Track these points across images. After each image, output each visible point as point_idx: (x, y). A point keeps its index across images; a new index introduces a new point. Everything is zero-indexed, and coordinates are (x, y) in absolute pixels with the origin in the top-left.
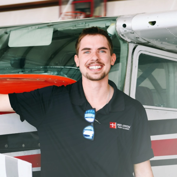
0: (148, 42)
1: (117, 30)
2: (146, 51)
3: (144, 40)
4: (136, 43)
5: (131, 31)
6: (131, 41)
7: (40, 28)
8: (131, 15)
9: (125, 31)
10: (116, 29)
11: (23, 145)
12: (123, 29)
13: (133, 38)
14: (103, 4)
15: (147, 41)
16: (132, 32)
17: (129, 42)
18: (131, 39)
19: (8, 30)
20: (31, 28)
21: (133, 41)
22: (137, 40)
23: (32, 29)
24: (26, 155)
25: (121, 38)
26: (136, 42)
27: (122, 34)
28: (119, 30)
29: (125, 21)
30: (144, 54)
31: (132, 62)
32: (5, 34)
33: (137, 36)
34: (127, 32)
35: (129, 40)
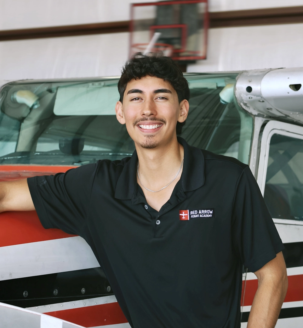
0: (286, 115)
1: (236, 96)
2: (282, 130)
3: (280, 112)
4: (267, 117)
5: (259, 98)
6: (258, 114)
7: (108, 86)
8: (261, 72)
9: (249, 98)
10: (235, 94)
11: (83, 290)
12: (247, 95)
13: (262, 109)
14: (202, 31)
15: (284, 114)
16: (261, 101)
17: (255, 116)
18: (259, 111)
19: (54, 86)
20: (93, 84)
21: (262, 113)
22: (269, 112)
23: (94, 87)
24: (87, 306)
25: (243, 109)
26: (266, 114)
27: (245, 102)
28: (241, 96)
29: (250, 81)
30: (280, 135)
31: (259, 148)
32: (47, 92)
33: (269, 106)
34: (252, 99)
35: (255, 113)
